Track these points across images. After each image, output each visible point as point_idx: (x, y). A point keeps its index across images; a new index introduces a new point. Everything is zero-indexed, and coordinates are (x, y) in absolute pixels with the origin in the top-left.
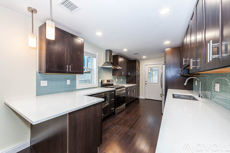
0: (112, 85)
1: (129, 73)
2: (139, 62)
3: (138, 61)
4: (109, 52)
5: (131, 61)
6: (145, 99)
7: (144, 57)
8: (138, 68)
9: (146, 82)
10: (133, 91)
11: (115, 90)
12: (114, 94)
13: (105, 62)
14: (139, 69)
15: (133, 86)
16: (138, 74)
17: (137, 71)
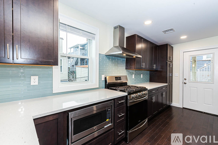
0: (125, 84)
1: (155, 65)
2: (172, 47)
3: (170, 45)
4: (118, 29)
5: (158, 46)
6: (183, 108)
7: (183, 37)
8: (170, 57)
9: (185, 79)
10: (162, 95)
11: (127, 96)
12: (124, 103)
13: (113, 46)
14: (171, 59)
15: (162, 87)
16: (171, 66)
17: (168, 63)
